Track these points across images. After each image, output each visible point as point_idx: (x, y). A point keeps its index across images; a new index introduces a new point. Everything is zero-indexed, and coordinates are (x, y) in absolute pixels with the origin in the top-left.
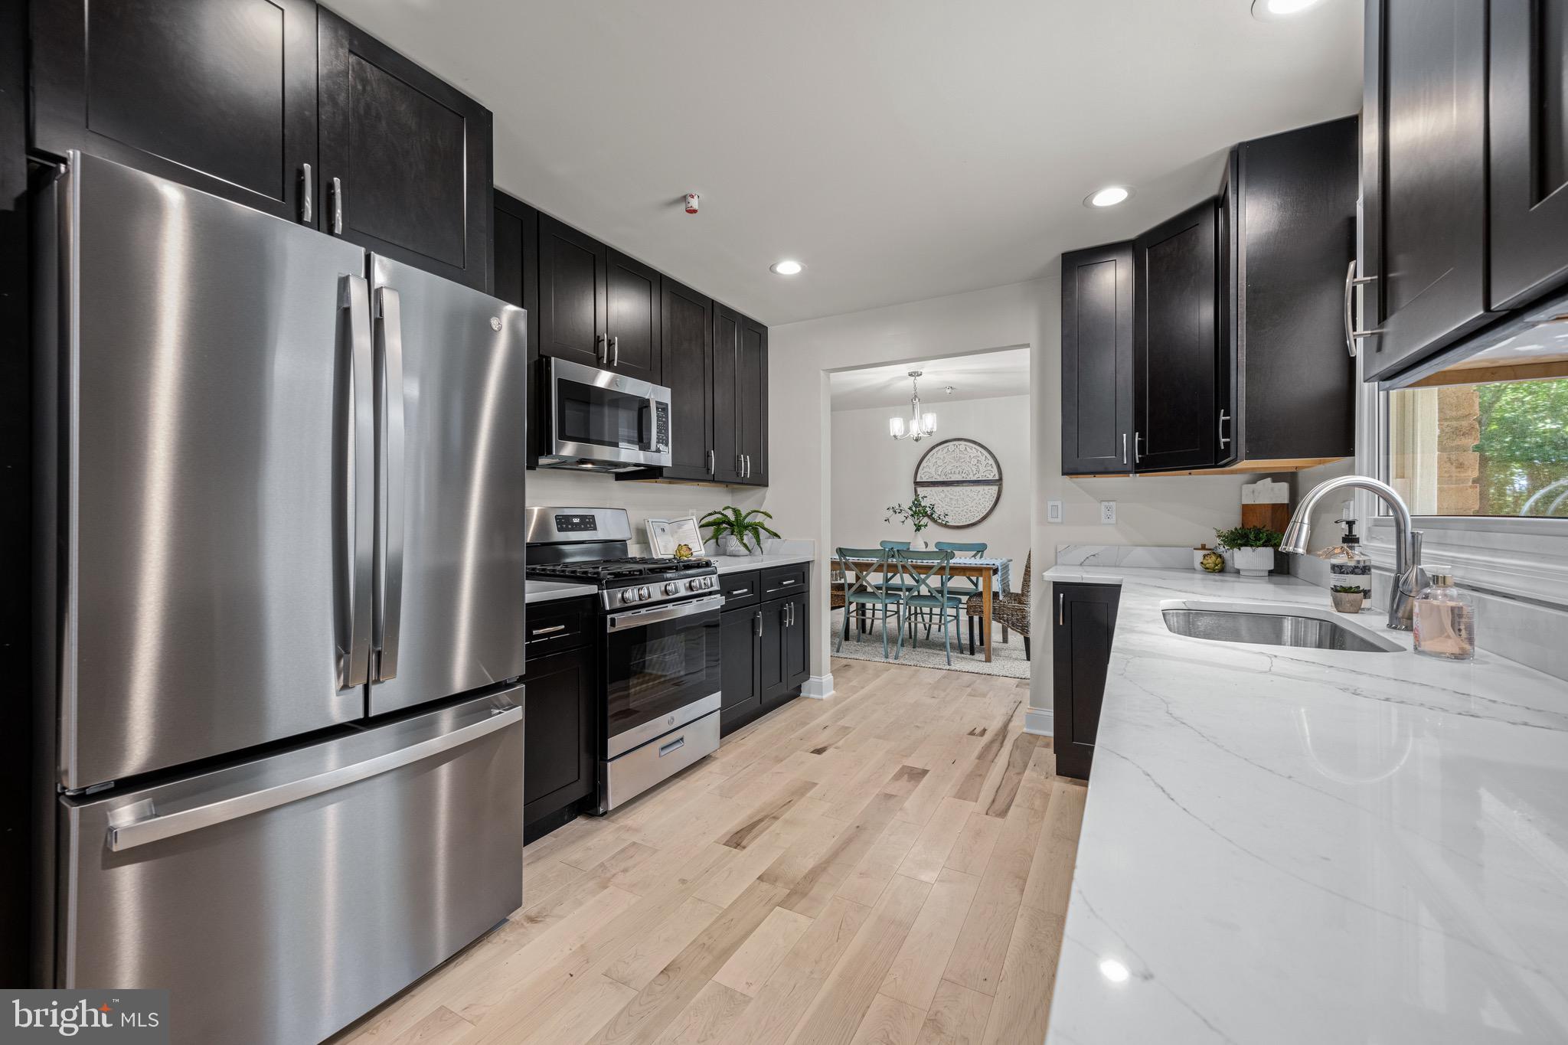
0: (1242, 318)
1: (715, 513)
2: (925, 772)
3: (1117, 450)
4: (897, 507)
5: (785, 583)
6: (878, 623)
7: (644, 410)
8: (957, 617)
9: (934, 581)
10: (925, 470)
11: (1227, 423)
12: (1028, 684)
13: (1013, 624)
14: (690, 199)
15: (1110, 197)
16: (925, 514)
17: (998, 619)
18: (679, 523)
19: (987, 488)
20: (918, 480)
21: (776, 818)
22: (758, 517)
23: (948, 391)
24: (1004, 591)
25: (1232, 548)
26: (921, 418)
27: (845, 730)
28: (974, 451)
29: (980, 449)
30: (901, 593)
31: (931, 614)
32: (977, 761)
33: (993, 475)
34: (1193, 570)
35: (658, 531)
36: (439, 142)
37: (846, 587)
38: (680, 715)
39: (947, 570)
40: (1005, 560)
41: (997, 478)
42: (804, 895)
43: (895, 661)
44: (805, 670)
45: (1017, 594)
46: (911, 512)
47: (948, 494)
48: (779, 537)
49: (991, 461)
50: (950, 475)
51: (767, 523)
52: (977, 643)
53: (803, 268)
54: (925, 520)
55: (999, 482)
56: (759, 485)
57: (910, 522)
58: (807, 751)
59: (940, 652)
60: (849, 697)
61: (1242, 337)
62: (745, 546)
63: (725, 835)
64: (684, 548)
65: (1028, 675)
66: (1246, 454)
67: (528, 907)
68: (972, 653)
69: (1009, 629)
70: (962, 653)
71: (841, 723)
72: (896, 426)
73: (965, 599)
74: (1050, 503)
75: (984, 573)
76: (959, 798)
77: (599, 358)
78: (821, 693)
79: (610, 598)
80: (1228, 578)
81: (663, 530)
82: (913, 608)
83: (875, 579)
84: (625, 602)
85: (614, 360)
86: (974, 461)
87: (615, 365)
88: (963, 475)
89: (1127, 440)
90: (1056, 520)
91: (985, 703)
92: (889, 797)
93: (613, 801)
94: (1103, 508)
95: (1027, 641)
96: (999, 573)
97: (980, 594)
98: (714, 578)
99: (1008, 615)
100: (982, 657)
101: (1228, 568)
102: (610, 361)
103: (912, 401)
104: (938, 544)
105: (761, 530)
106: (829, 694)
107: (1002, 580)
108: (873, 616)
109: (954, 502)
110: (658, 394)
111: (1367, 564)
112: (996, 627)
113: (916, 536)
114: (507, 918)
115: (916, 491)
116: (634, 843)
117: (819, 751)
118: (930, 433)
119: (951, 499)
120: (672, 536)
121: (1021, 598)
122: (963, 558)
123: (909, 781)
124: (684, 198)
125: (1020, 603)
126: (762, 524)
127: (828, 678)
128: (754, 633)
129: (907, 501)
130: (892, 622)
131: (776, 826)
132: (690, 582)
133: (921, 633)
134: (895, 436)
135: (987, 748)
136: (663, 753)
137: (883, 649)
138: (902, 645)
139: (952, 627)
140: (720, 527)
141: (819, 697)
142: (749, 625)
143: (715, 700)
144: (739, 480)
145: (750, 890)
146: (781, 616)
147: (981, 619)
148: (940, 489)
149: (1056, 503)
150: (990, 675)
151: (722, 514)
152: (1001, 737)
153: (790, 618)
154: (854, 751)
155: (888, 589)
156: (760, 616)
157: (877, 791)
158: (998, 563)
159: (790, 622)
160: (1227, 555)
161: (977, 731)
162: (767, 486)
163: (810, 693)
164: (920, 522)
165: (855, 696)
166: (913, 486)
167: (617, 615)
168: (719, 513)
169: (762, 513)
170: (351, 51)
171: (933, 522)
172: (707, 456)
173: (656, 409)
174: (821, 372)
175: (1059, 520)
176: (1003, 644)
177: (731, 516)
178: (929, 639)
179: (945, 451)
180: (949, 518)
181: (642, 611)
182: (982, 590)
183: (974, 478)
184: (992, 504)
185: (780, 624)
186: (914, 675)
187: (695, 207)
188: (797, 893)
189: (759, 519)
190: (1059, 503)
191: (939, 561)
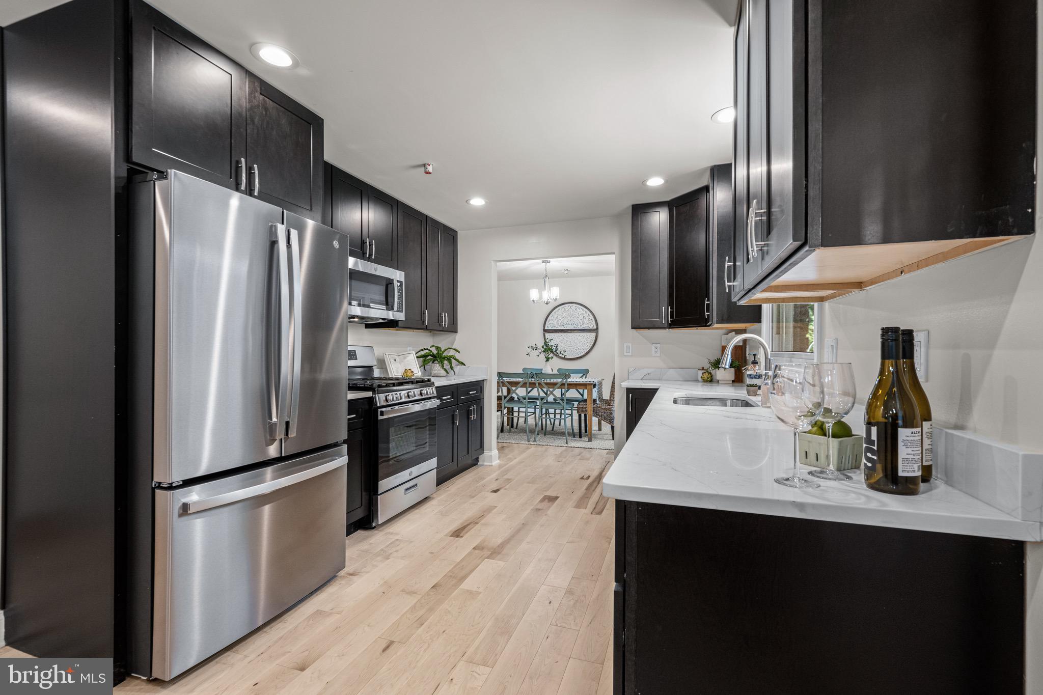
0: (715, 253)
1: (425, 349)
2: (557, 498)
3: (660, 316)
4: (534, 346)
5: (471, 393)
6: (522, 420)
7: (389, 285)
8: (571, 415)
9: (557, 393)
10: (550, 322)
11: (708, 305)
12: (613, 453)
13: (605, 418)
14: (428, 166)
15: (655, 182)
16: (552, 352)
17: (596, 415)
18: (404, 356)
19: (589, 334)
20: (546, 329)
21: (477, 523)
22: (450, 352)
23: (566, 272)
24: (599, 398)
25: (715, 368)
26: (550, 290)
27: (509, 480)
28: (581, 310)
29: (585, 309)
30: (538, 401)
31: (555, 413)
32: (585, 491)
33: (592, 326)
34: (697, 381)
35: (392, 361)
36: (300, 139)
37: (503, 398)
38: (415, 470)
39: (566, 386)
40: (600, 379)
41: (595, 328)
42: (499, 553)
43: (534, 443)
44: (481, 448)
45: (607, 400)
46: (543, 350)
47: (565, 338)
48: (465, 365)
49: (592, 317)
50: (566, 326)
51: (457, 356)
52: (583, 431)
53: (486, 202)
54: (551, 355)
55: (596, 330)
56: (452, 332)
57: (543, 356)
58: (488, 492)
59: (562, 437)
60: (508, 464)
61: (715, 262)
62: (445, 370)
63: (450, 532)
64: (409, 371)
65: (613, 447)
66: (717, 321)
67: (349, 568)
68: (580, 437)
69: (602, 421)
70: (574, 437)
71: (506, 477)
72: (534, 294)
73: (576, 404)
74: (625, 345)
75: (588, 386)
76: (576, 508)
77: (364, 253)
78: (491, 462)
79: (380, 399)
80: (714, 384)
81: (395, 360)
82: (544, 410)
83: (521, 392)
84: (387, 401)
85: (372, 255)
86: (581, 317)
87: (373, 258)
89: (665, 310)
90: (628, 354)
91: (589, 463)
92: (538, 510)
93: (381, 519)
94: (653, 347)
95: (613, 428)
96: (597, 387)
97: (586, 400)
98: (434, 389)
99: (602, 413)
100: (587, 439)
101: (714, 380)
102: (370, 255)
103: (545, 278)
104: (559, 370)
105: (453, 361)
106: (496, 462)
107: (598, 392)
108: (519, 415)
109: (568, 343)
110: (397, 276)
111: (760, 374)
112: (595, 420)
113: (546, 364)
114: (337, 575)
115: (544, 336)
116: (397, 540)
117: (496, 491)
118: (555, 300)
119: (567, 341)
120: (400, 364)
121: (609, 402)
122: (575, 378)
123: (549, 502)
124: (424, 165)
125: (608, 405)
126: (454, 356)
127: (495, 452)
128: (453, 423)
129: (541, 343)
130: (531, 420)
131: (478, 526)
132: (421, 391)
133: (549, 427)
134: (533, 301)
135: (591, 485)
136: (407, 492)
137: (526, 437)
138: (538, 434)
139: (569, 420)
140: (429, 358)
141: (490, 464)
142: (451, 418)
143: (433, 463)
144: (441, 329)
145: (469, 554)
146: (469, 413)
147: (585, 416)
148: (560, 334)
149: (629, 344)
150: (592, 448)
151: (429, 350)
152: (598, 480)
153: (474, 414)
154: (516, 490)
155: (529, 399)
156: (457, 413)
157: (532, 507)
158: (596, 381)
159: (474, 417)
160: (713, 372)
161: (585, 477)
162: (457, 332)
163: (484, 462)
164: (548, 356)
165: (512, 463)
166: (542, 332)
167: (383, 409)
168: (427, 349)
169: (454, 349)
170: (261, 94)
171: (556, 356)
172: (423, 313)
173: (396, 285)
174: (492, 262)
175: (630, 354)
176: (599, 430)
177: (435, 351)
178: (554, 429)
179: (563, 309)
180: (566, 353)
181: (396, 407)
182: (586, 398)
183: (581, 328)
184: (592, 344)
185: (468, 418)
186: (546, 451)
187: (431, 171)
188: (495, 553)
189: (451, 353)
190: (630, 345)
191: (561, 380)
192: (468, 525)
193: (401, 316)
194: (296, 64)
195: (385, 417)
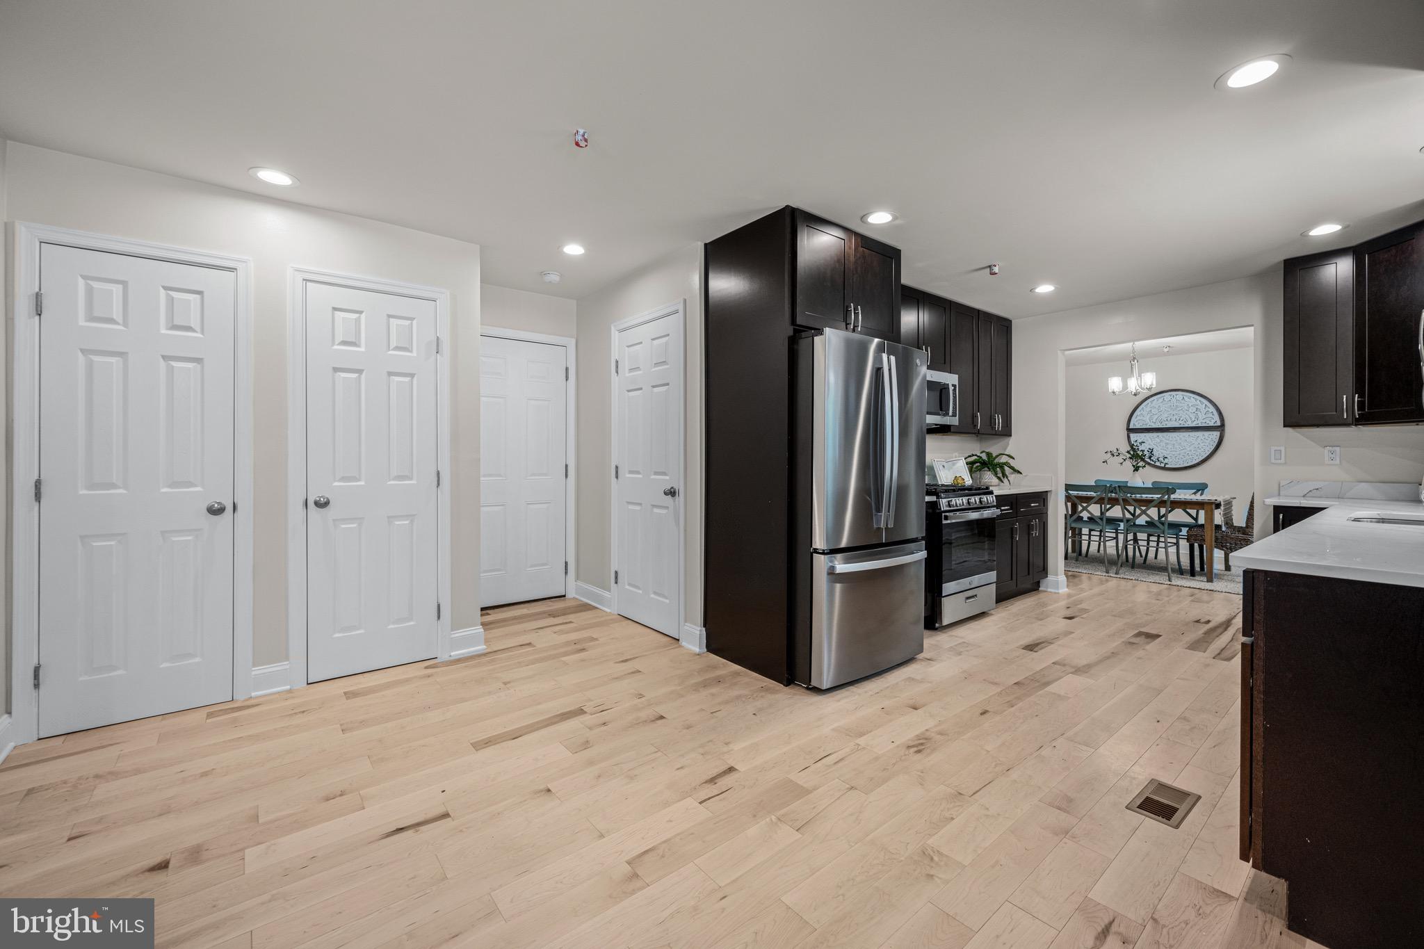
1: (973, 455)
2: (1159, 636)
3: (1338, 409)
4: (1115, 451)
5: (1030, 504)
7: (944, 391)
8: (1177, 544)
9: (1153, 513)
10: (1138, 418)
14: (994, 268)
16: (1143, 460)
17: (1221, 547)
18: (954, 462)
19: (1207, 434)
20: (1131, 428)
21: (1052, 643)
23: (1166, 350)
24: (1226, 524)
26: (1140, 376)
27: (1085, 609)
28: (1193, 399)
29: (1199, 398)
32: (1203, 635)
33: (1214, 420)
35: (941, 467)
38: (975, 580)
39: (1169, 503)
40: (1227, 497)
41: (1219, 424)
42: (1086, 672)
43: (1116, 576)
44: (1044, 571)
45: (1241, 527)
46: (1129, 456)
47: (1164, 439)
48: (1021, 473)
49: (1212, 409)
50: (1167, 422)
51: (1012, 462)
52: (1197, 567)
53: (1056, 288)
54: (1141, 464)
55: (1221, 428)
56: (1006, 435)
57: (1129, 465)
58: (1059, 617)
59: (1161, 573)
60: (1079, 594)
62: (998, 477)
63: (1022, 645)
64: (959, 478)
67: (926, 654)
68: (1194, 575)
70: (1183, 574)
71: (1081, 605)
72: (1115, 384)
73: (1185, 530)
74: (1273, 448)
75: (1205, 507)
76: (1190, 649)
78: (1058, 588)
79: (943, 503)
81: (943, 466)
82: (1130, 536)
84: (949, 507)
86: (1192, 409)
88: (1180, 422)
89: (1347, 400)
90: (1279, 461)
91: (1208, 607)
92: (1131, 643)
94: (1326, 452)
96: (1222, 508)
97: (1202, 526)
98: (994, 497)
99: (1231, 544)
100: (1204, 578)
103: (1132, 362)
104: (1154, 483)
105: (1006, 468)
106: (1063, 590)
107: (1224, 515)
109: (1170, 447)
110: (952, 379)
112: (1218, 553)
115: (1129, 437)
117: (1069, 618)
118: (1148, 388)
119: (1167, 444)
120: (949, 471)
121: (1245, 530)
122: (1183, 495)
123: (1146, 638)
124: (990, 267)
125: (1243, 534)
126: (1008, 463)
127: (1062, 578)
128: (1012, 538)
129: (1125, 447)
130: (1109, 548)
131: (1054, 645)
133: (1139, 560)
134: (1114, 392)
135: (1212, 630)
136: (967, 601)
137: (1103, 567)
138: (1121, 566)
139: (1172, 550)
140: (979, 465)
141: (1057, 591)
142: (1010, 531)
143: (992, 576)
144: (992, 433)
145: (1050, 666)
146: (1030, 528)
147: (1201, 547)
148: (1155, 435)
149: (1279, 448)
150: (1212, 590)
151: (979, 456)
152: (1225, 626)
153: (1036, 531)
154: (1096, 621)
155: (1107, 519)
156: (1017, 525)
157: (1123, 640)
158: (1220, 499)
159: (1036, 534)
161: (1202, 621)
162: (1011, 436)
163: (1047, 588)
164: (1137, 464)
165: (1085, 594)
166: (1126, 432)
167: (947, 514)
168: (976, 455)
169: (1007, 455)
170: (862, 247)
171: (1149, 464)
172: (974, 417)
173: (951, 388)
174: (1059, 352)
175: (1283, 461)
176: (1226, 570)
177: (984, 456)
178: (1148, 562)
179: (1161, 400)
180: (1166, 461)
181: (958, 513)
182: (1203, 523)
183: (1194, 425)
184: (1213, 448)
185: (1029, 534)
186: (1134, 586)
187: (997, 271)
188: (1080, 671)
189: (1004, 459)
190: (1283, 449)
191: (1159, 496)
192: (1043, 642)
193: (954, 421)
194: (895, 218)
195: (949, 522)
